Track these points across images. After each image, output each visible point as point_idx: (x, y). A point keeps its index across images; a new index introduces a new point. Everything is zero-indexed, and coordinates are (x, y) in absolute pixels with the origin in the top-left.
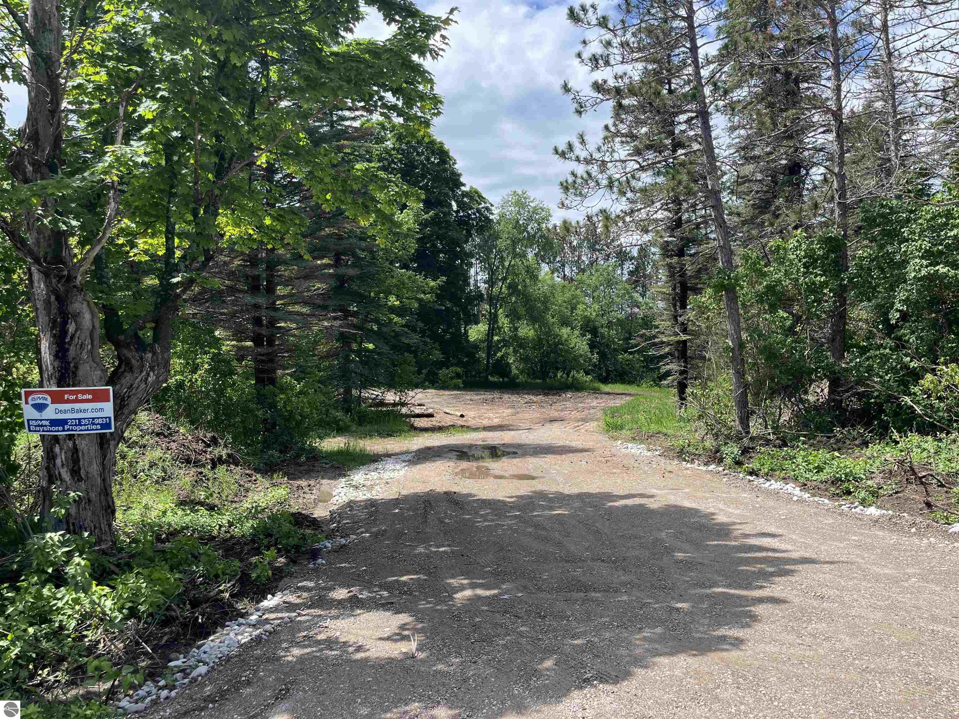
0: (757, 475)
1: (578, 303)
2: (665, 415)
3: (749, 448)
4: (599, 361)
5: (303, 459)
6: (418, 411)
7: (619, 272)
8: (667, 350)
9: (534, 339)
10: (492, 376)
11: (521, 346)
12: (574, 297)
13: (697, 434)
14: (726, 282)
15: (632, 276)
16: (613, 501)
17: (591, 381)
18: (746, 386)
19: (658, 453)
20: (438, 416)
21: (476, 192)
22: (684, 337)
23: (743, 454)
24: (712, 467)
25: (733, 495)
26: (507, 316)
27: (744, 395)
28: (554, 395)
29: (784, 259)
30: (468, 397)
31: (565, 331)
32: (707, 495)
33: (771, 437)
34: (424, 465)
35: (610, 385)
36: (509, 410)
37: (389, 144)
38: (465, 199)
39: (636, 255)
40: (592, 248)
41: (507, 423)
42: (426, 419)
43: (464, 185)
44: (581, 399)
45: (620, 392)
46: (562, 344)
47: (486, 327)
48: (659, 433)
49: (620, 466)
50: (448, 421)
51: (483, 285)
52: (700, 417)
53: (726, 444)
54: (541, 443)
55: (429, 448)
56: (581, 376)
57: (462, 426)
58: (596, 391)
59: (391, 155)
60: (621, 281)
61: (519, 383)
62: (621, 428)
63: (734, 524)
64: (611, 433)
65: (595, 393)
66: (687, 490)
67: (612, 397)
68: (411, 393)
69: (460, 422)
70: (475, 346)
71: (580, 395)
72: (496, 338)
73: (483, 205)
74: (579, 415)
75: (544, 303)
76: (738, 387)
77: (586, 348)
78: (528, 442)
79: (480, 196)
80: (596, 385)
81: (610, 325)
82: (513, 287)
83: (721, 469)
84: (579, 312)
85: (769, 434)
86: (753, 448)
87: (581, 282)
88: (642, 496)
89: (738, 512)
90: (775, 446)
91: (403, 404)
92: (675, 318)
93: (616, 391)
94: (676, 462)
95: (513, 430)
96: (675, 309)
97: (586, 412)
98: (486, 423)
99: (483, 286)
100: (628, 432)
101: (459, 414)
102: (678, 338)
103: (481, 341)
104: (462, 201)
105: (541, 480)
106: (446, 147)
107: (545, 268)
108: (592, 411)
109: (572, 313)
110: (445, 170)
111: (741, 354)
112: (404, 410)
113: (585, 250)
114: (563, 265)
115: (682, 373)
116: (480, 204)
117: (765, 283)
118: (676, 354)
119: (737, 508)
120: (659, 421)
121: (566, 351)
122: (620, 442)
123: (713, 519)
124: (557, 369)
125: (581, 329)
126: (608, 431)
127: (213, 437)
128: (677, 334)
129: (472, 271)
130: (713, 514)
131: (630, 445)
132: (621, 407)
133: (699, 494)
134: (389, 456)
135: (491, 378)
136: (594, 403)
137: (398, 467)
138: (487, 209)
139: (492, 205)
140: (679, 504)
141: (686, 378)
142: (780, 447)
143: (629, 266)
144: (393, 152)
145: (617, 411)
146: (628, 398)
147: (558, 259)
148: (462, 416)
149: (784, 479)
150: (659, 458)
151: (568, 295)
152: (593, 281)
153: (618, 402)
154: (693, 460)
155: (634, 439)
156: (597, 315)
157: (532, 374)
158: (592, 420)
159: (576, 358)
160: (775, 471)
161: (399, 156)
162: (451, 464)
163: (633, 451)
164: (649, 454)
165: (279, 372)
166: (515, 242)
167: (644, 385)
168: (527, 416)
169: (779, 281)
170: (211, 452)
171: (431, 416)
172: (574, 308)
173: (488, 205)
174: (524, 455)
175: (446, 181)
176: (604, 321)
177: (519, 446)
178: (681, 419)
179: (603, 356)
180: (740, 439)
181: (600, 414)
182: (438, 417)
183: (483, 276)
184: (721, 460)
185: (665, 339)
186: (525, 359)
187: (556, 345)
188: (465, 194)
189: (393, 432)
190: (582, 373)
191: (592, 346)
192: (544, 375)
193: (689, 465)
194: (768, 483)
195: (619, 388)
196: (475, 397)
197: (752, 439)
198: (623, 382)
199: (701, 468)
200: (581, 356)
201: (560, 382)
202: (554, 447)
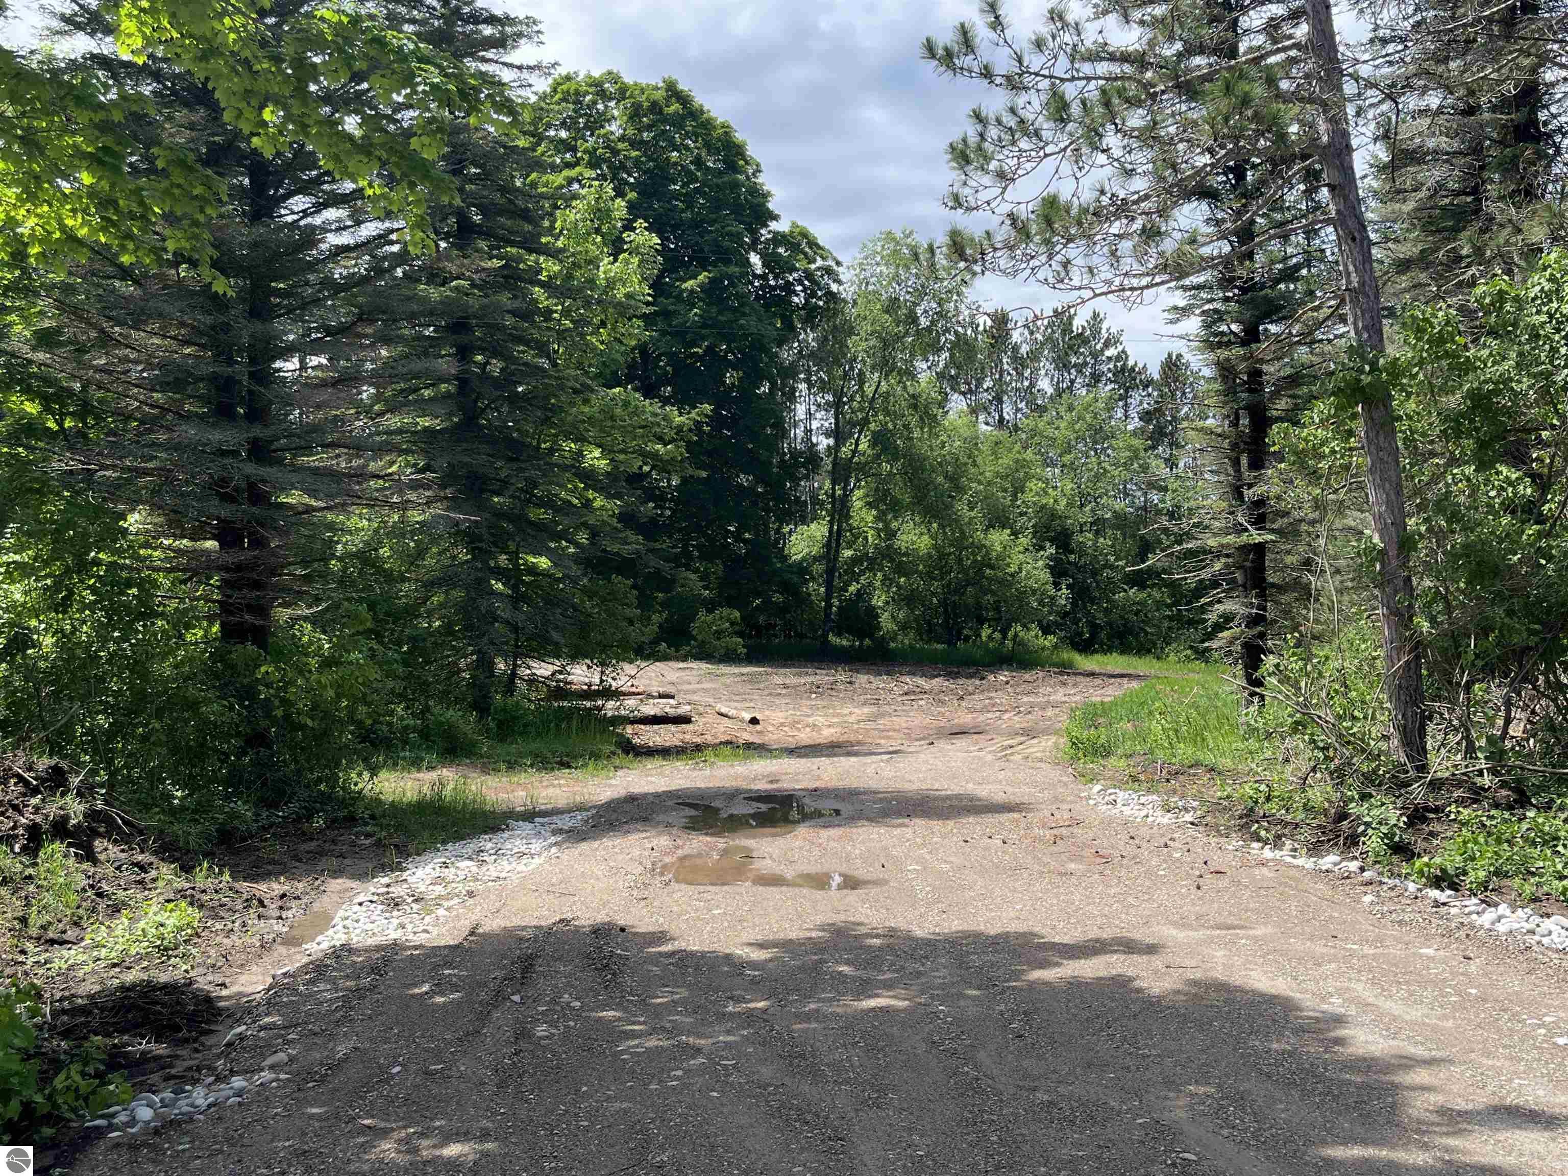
0: (1454, 887)
1: (1028, 477)
2: (1213, 722)
3: (1427, 809)
4: (1074, 604)
5: (319, 822)
6: (650, 709)
7: (1120, 413)
8: (1218, 566)
9: (930, 556)
10: (839, 635)
11: (901, 569)
12: (1021, 464)
13: (1289, 768)
14: (1366, 379)
15: (1148, 422)
16: (1044, 964)
17: (1056, 647)
18: (1418, 646)
19: (1189, 817)
20: (701, 721)
21: (805, 235)
22: (1257, 537)
23: (1410, 824)
24: (1329, 860)
25: (1396, 951)
26: (870, 505)
27: (1411, 668)
28: (970, 676)
29: (1515, 325)
30: (778, 680)
31: (998, 538)
32: (1319, 949)
33: (1486, 780)
34: (596, 844)
35: (1097, 657)
36: (866, 710)
37: (614, 128)
38: (781, 250)
39: (1156, 376)
40: (1062, 364)
41: (852, 738)
42: (672, 728)
43: (776, 218)
44: (1029, 687)
45: (1118, 671)
46: (992, 567)
47: (825, 530)
48: (1197, 764)
49: (1088, 852)
50: (720, 730)
51: (822, 438)
52: (1297, 727)
53: (1365, 797)
54: (907, 787)
55: (632, 799)
56: (1033, 637)
57: (749, 746)
58: (1065, 668)
59: (615, 152)
60: (1125, 432)
61: (893, 651)
62: (1106, 752)
63: (1409, 1063)
64: (1080, 765)
65: (1062, 673)
66: (1259, 932)
67: (1098, 681)
68: (630, 669)
69: (747, 735)
70: (802, 569)
71: (1027, 676)
72: (848, 553)
73: (819, 262)
74: (1018, 722)
75: (953, 479)
76: (1399, 649)
77: (1045, 576)
78: (873, 785)
79: (813, 244)
80: (1065, 655)
81: (1099, 527)
82: (881, 440)
83: (1354, 866)
84: (1029, 497)
85: (1481, 773)
86: (1437, 810)
87: (1034, 433)
88: (1129, 947)
89: (1416, 1013)
90: (1497, 806)
91: (608, 693)
92: (1237, 493)
93: (1110, 669)
94: (1235, 842)
95: (856, 754)
96: (1238, 471)
97: (1037, 713)
98: (805, 737)
99: (823, 443)
100: (1122, 763)
101: (747, 716)
102: (1244, 538)
103: (816, 559)
104: (776, 254)
105: (874, 891)
106: (739, 136)
107: (958, 403)
108: (1050, 713)
109: (1015, 498)
110: (736, 185)
111: (1404, 565)
112: (610, 707)
113: (1046, 365)
114: (999, 399)
115: (1254, 621)
116: (814, 261)
117: (1466, 387)
118: (1239, 576)
119: (1412, 999)
120: (1198, 738)
121: (1002, 582)
122: (1098, 788)
123: (1340, 1041)
124: (981, 621)
125: (1035, 534)
126: (1074, 759)
127: (56, 769)
128: (1240, 529)
129: (801, 410)
130: (1339, 1020)
131: (1121, 795)
132: (1114, 704)
133: (1298, 945)
134: (529, 816)
135: (833, 639)
136: (1059, 695)
137: (536, 846)
138: (828, 271)
139: (838, 263)
140: (1237, 979)
141: (1262, 636)
142: (1510, 808)
143: (1140, 401)
144: (621, 146)
145: (1105, 713)
146: (1135, 684)
147: (988, 383)
148: (754, 721)
149: (1535, 900)
150: (1191, 831)
151: (1006, 460)
152: (1063, 431)
153: (1111, 693)
154: (1279, 837)
155: (1135, 779)
156: (1070, 505)
157: (928, 631)
158: (1046, 732)
159: (1022, 596)
160: (1506, 875)
161: (634, 154)
162: (663, 841)
163: (1127, 811)
164: (1166, 819)
165: (282, 614)
166: (888, 342)
167: (1172, 657)
168: (900, 722)
169: (1506, 380)
170: (37, 809)
171: (684, 720)
172: (1019, 489)
173: (832, 264)
174: (854, 818)
175: (737, 209)
176: (1085, 516)
177: (850, 795)
178: (1252, 731)
179: (1081, 593)
180: (1400, 785)
181: (1064, 722)
182: (699, 724)
183: (823, 420)
184: (1353, 840)
185: (1212, 542)
186: (909, 599)
187: (979, 567)
188: (779, 239)
189: (575, 758)
190: (1035, 630)
191: (1058, 571)
192: (952, 634)
193: (1268, 853)
194: (1490, 915)
195: (1115, 662)
196: (793, 680)
197: (1436, 785)
198: (1125, 650)
199: (1300, 862)
200: (1034, 592)
201: (988, 650)
202: (936, 799)
